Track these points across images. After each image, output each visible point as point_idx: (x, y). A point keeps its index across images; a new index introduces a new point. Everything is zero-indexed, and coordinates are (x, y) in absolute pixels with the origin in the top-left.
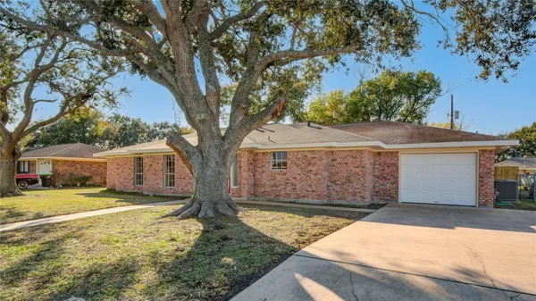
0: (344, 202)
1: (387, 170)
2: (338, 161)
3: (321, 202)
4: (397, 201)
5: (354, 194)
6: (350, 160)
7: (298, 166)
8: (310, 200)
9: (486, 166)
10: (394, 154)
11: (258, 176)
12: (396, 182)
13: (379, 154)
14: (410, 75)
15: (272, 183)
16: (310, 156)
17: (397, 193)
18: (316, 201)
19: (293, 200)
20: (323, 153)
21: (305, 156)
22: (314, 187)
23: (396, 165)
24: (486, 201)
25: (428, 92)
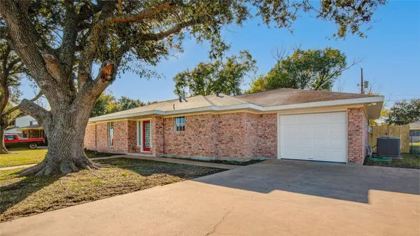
0: (228, 159)
1: (268, 130)
2: (223, 123)
3: (208, 158)
4: (276, 157)
5: (236, 152)
6: (232, 122)
7: (192, 128)
8: (201, 157)
9: (354, 124)
10: (273, 115)
11: (166, 137)
12: (275, 141)
13: (261, 116)
14: (318, 53)
15: (176, 142)
16: (200, 120)
17: (276, 150)
18: (205, 158)
19: (188, 157)
20: (210, 116)
21: (197, 120)
22: (203, 146)
23: (275, 126)
24: (355, 158)
25: (334, 66)
